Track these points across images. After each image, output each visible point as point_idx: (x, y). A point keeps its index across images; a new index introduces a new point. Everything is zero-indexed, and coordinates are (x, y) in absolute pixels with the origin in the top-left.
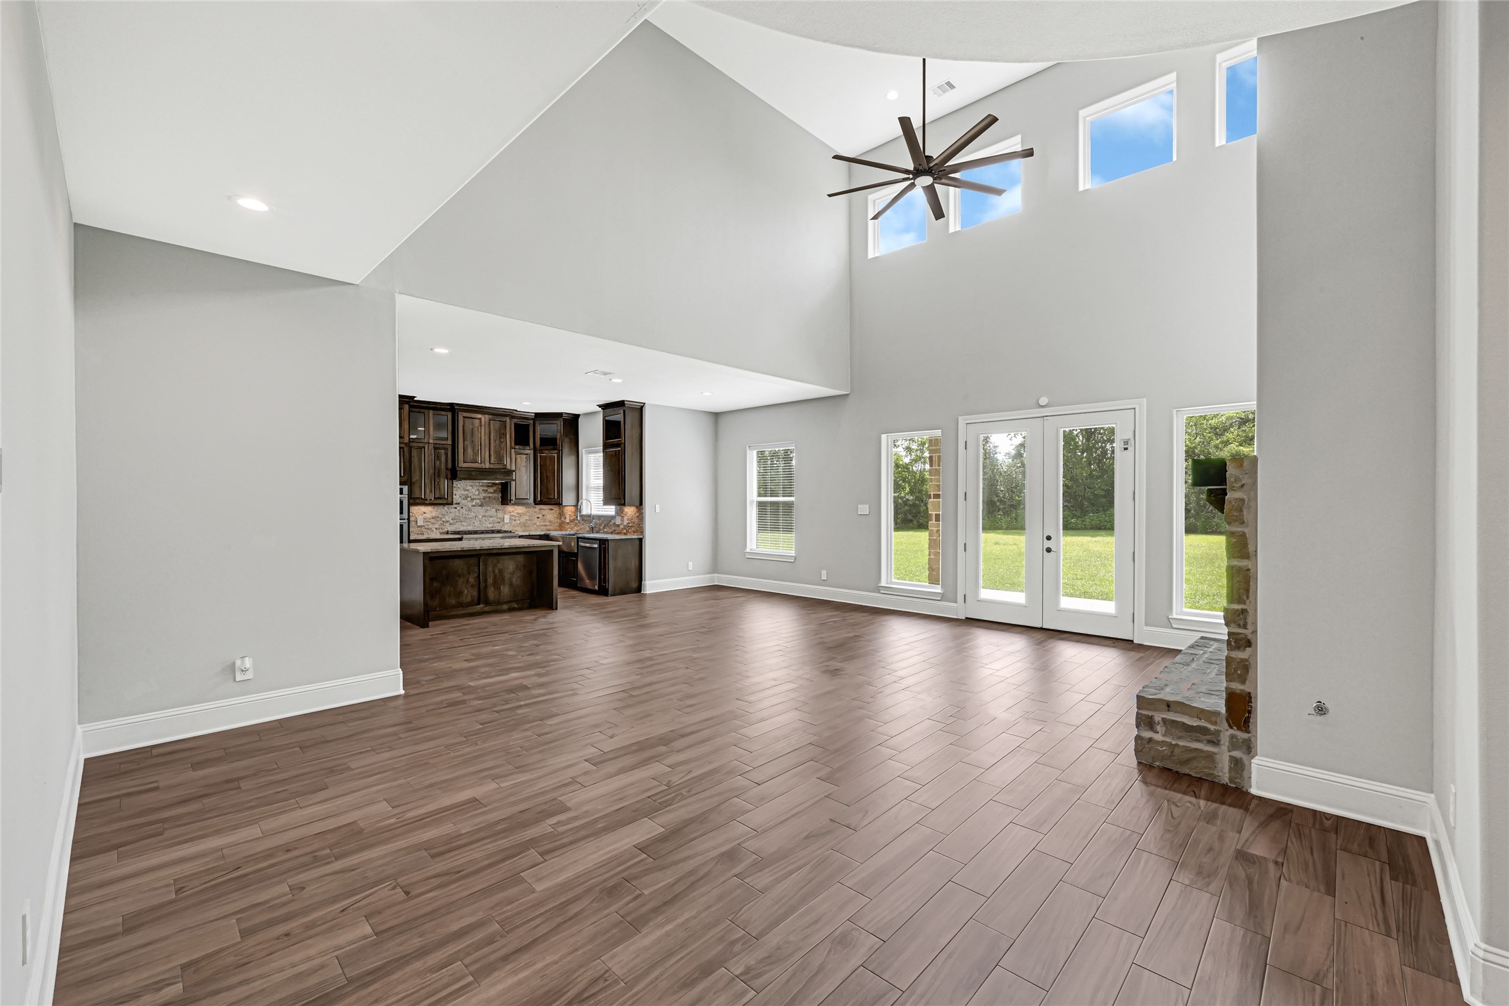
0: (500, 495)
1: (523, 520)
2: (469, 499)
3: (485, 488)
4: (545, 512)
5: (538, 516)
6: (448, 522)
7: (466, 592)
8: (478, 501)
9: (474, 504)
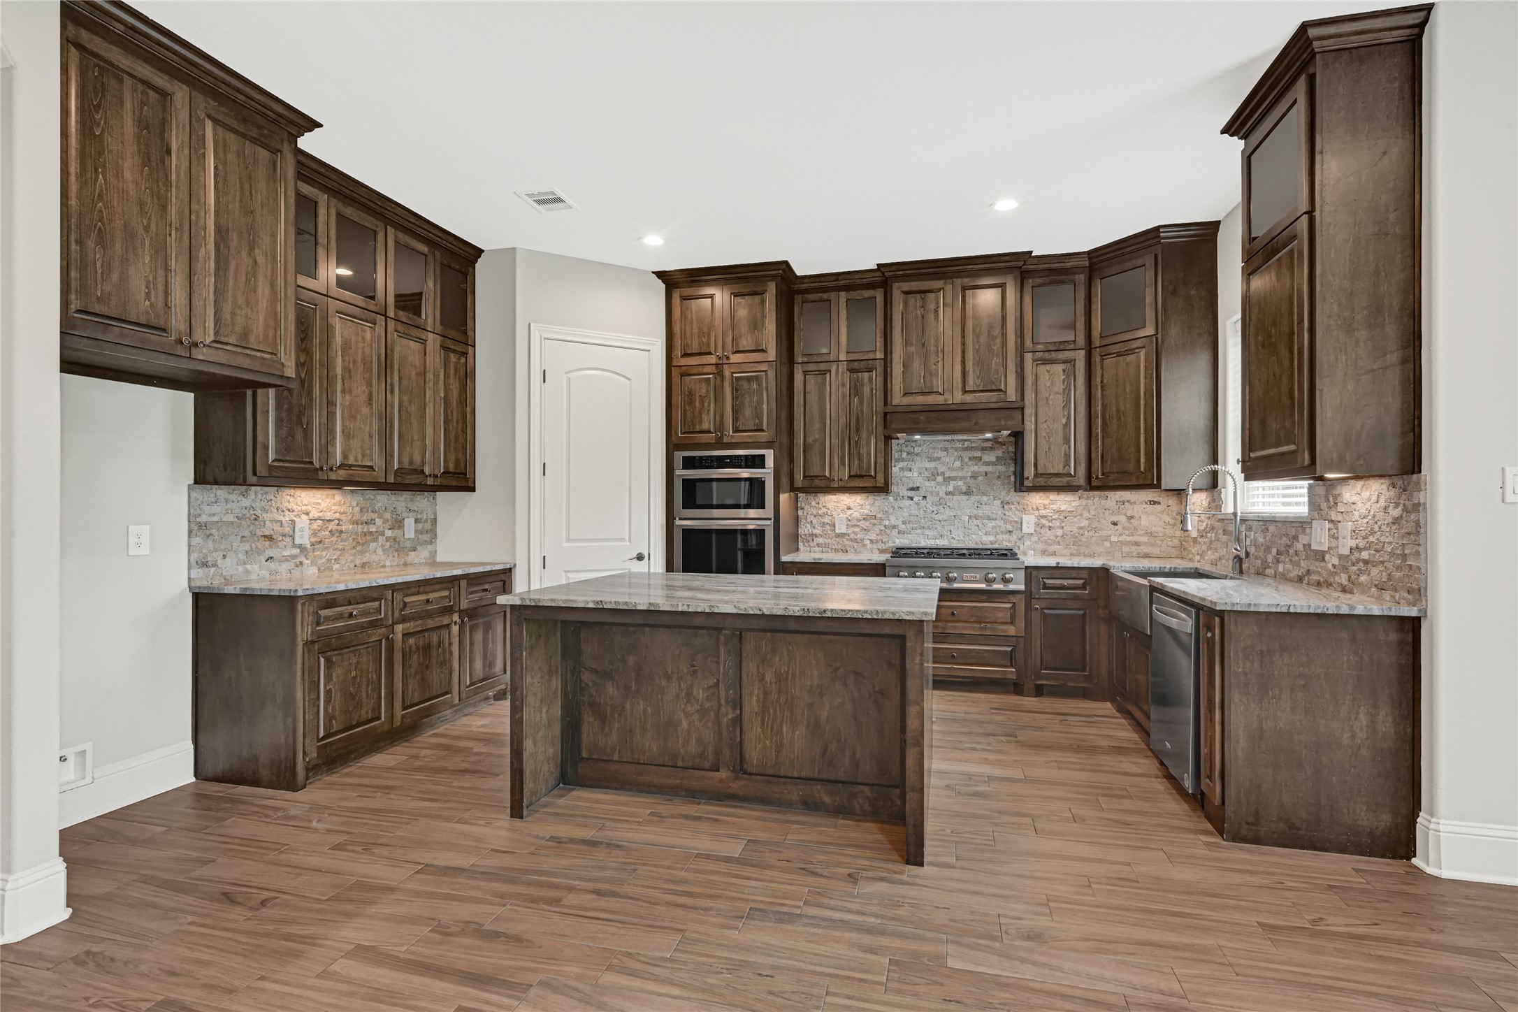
0: (1012, 469)
1: (1072, 527)
2: (940, 479)
3: (978, 454)
4: (1137, 510)
5: (1114, 519)
6: (894, 527)
7: (685, 725)
8: (960, 483)
9: (951, 489)
